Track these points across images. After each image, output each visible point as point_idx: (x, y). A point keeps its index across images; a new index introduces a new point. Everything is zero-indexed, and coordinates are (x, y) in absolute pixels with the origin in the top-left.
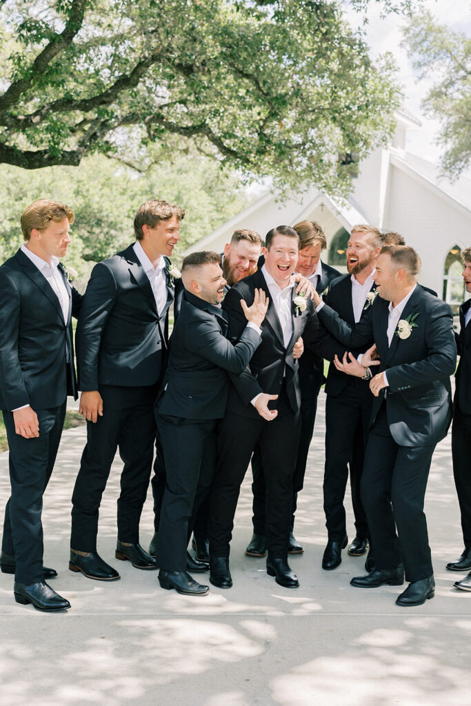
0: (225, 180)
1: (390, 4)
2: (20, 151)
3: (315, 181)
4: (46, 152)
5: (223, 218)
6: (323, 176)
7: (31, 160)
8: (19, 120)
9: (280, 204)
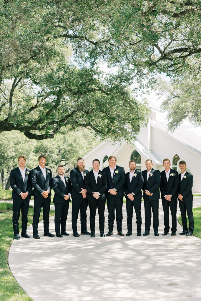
0: (96, 139)
1: (143, 91)
2: (37, 135)
3: (124, 138)
4: (44, 135)
5: (91, 147)
6: (127, 136)
7: (40, 138)
8: (40, 128)
9: (113, 145)
